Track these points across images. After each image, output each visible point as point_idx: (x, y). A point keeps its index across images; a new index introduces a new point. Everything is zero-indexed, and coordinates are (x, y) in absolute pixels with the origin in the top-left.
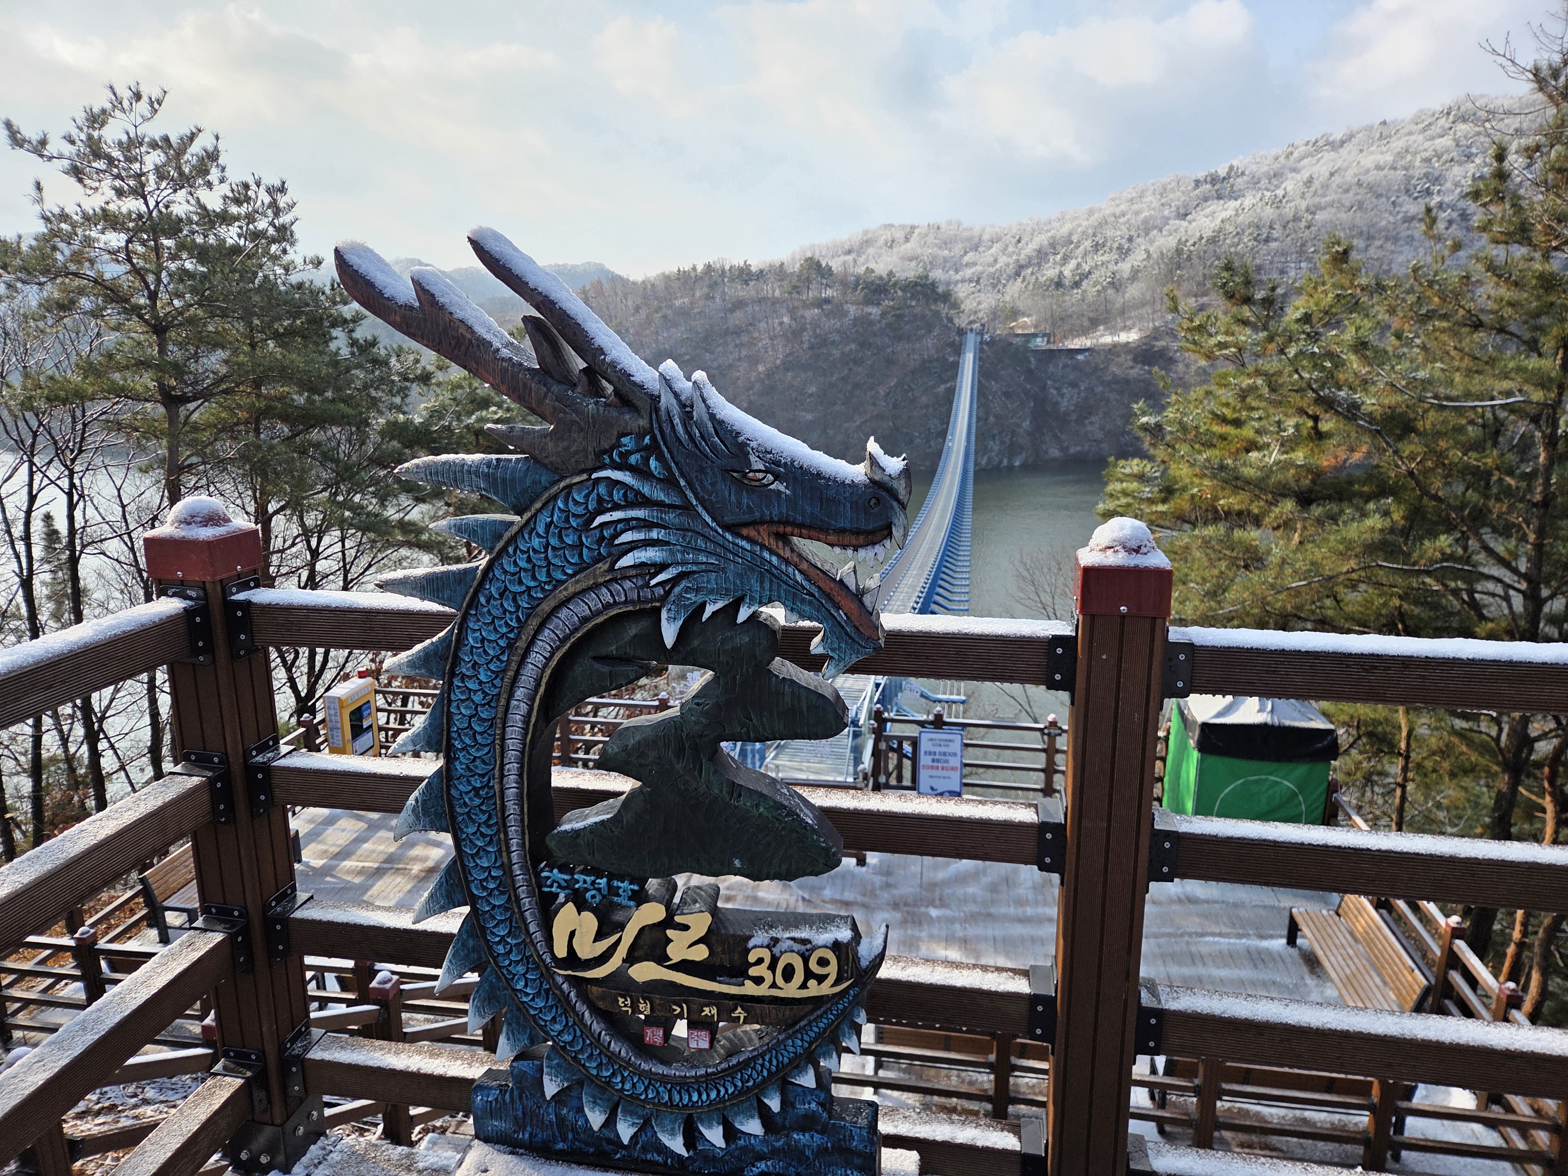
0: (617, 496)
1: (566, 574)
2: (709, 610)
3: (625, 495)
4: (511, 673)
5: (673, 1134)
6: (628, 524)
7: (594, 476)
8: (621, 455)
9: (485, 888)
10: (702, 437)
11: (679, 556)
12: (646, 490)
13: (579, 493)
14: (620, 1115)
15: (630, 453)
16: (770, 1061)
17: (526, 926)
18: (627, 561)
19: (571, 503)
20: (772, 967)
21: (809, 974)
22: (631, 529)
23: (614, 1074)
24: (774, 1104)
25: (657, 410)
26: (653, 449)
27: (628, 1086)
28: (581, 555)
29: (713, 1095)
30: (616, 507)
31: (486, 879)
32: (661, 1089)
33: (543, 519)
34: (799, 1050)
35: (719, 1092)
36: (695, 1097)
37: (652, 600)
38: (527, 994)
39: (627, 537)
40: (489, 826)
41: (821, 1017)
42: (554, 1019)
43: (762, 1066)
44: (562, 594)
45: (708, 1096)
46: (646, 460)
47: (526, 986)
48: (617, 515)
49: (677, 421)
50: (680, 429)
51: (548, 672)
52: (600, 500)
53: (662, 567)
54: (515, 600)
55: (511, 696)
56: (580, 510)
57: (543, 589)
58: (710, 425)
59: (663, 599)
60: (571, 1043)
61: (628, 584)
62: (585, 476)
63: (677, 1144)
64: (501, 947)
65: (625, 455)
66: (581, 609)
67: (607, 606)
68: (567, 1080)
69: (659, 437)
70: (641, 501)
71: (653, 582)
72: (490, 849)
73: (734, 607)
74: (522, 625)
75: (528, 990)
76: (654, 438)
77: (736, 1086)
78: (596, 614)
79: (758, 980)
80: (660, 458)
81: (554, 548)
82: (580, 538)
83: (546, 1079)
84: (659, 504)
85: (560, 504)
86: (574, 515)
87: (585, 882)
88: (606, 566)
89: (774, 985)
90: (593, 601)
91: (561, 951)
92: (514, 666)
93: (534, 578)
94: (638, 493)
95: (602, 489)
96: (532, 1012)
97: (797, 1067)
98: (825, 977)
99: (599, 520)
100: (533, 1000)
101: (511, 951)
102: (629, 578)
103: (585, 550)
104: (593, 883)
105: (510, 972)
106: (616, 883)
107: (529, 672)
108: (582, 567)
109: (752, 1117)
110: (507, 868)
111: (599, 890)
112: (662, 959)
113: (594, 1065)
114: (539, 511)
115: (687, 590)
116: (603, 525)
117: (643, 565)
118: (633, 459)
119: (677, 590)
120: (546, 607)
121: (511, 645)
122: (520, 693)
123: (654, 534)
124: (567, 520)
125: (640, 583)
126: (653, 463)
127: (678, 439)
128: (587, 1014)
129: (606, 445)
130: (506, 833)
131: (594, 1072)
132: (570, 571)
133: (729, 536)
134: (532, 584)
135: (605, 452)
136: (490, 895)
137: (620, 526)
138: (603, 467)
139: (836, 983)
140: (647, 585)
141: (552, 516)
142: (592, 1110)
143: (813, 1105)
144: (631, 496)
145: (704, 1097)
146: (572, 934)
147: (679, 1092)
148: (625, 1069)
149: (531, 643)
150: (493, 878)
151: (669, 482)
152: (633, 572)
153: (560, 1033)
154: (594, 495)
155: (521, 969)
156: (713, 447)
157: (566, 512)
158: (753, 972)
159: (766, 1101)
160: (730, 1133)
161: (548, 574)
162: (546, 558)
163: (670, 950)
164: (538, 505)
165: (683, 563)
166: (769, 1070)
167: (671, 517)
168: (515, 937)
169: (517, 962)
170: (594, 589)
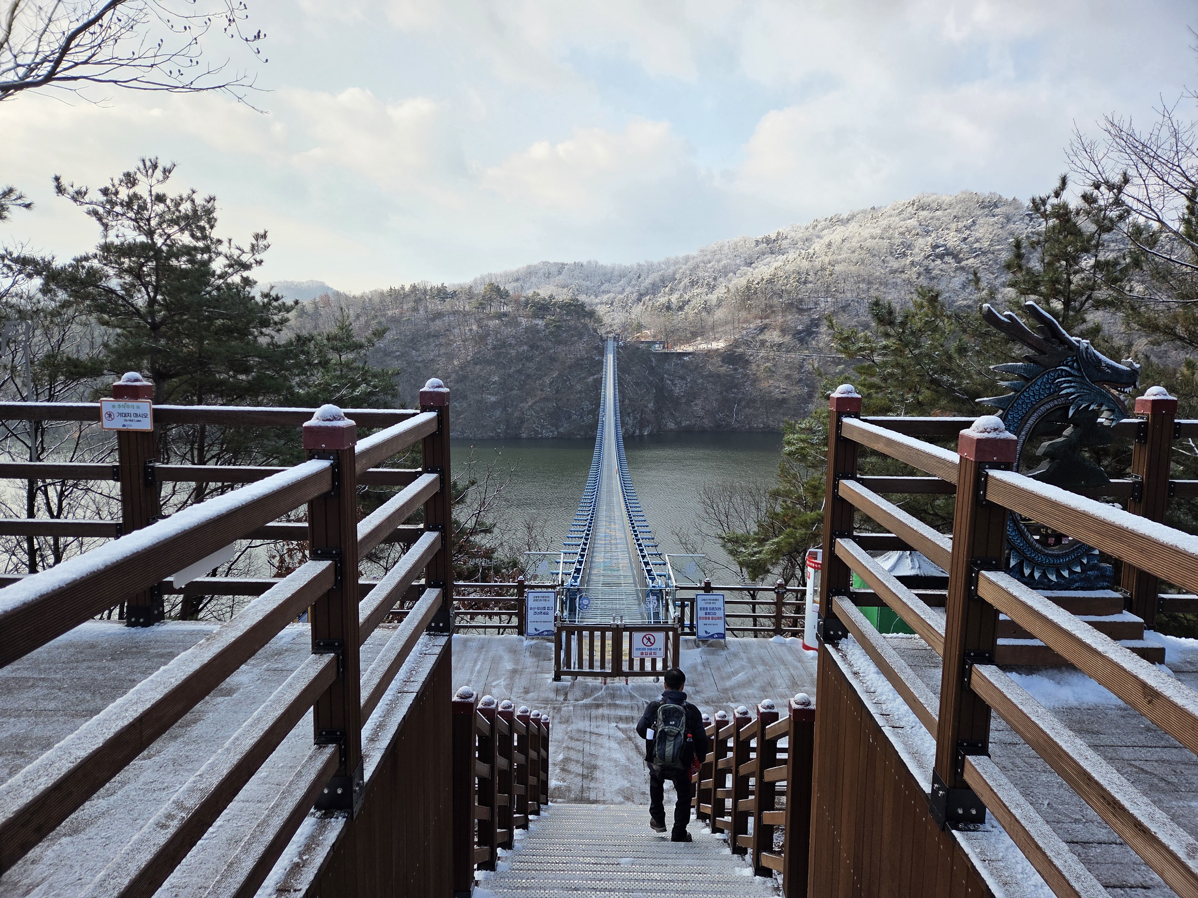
0: (1063, 373)
2: (1083, 406)
4: (1021, 427)
5: (1052, 575)
6: (1065, 382)
7: (1057, 368)
10: (1090, 357)
11: (1078, 391)
12: (1072, 372)
13: (1052, 373)
18: (1063, 392)
19: (1049, 376)
25: (1079, 350)
26: (1076, 361)
37: (1068, 404)
39: (1065, 385)
44: (1042, 402)
45: (1065, 560)
46: (1073, 364)
48: (1063, 379)
49: (1084, 353)
50: (1084, 355)
52: (1058, 375)
53: (1073, 394)
55: (1020, 433)
56: (1052, 378)
58: (1093, 356)
59: (1072, 404)
61: (1062, 399)
62: (1054, 368)
65: (1068, 363)
66: (1048, 407)
69: (1078, 357)
70: (1070, 375)
71: (1069, 398)
73: (1089, 406)
74: (1028, 412)
77: (1074, 556)
78: (1051, 408)
80: (1078, 364)
81: (1042, 389)
84: (1076, 376)
86: (1050, 379)
88: (1057, 394)
90: (1052, 404)
92: (1022, 425)
94: (1070, 373)
95: (1059, 372)
99: (1057, 381)
102: (1063, 397)
103: (1051, 389)
107: (1028, 426)
108: (1050, 394)
117: (1068, 393)
118: (1070, 364)
119: (1076, 400)
120: (1037, 406)
121: (1022, 419)
124: (1047, 381)
126: (1075, 365)
129: (1063, 360)
131: (1029, 556)
132: (1046, 396)
133: (1093, 385)
135: (1061, 362)
137: (1063, 382)
138: (1061, 366)
140: (1067, 399)
144: (1067, 374)
148: (1040, 553)
151: (1079, 370)
154: (1056, 374)
157: (1048, 379)
162: (1039, 392)
165: (1078, 393)
167: (1078, 379)
170: (1053, 400)
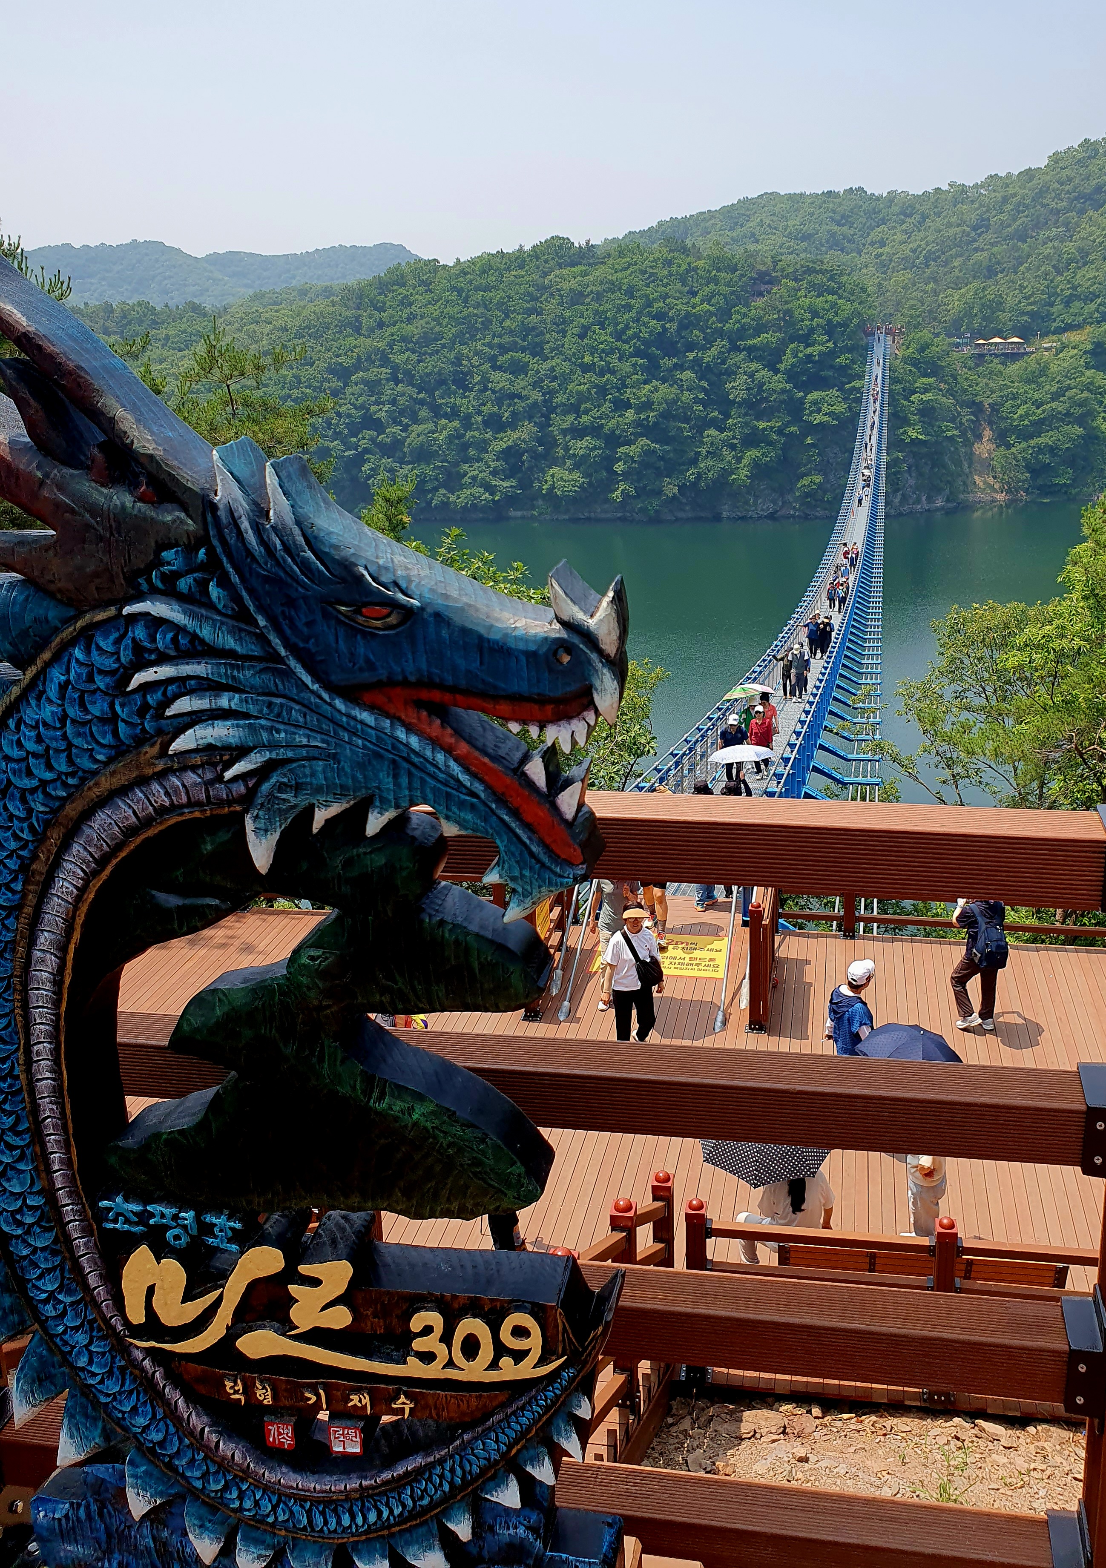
0: (163, 640)
1: (96, 761)
2: (321, 817)
3: (175, 640)
4: (28, 910)
6: (181, 685)
7: (126, 610)
8: (163, 577)
9: (19, 1224)
10: (287, 548)
11: (265, 736)
12: (206, 633)
13: (106, 637)
14: (239, 1545)
15: (176, 575)
16: (452, 1471)
17: (84, 1278)
18: (184, 742)
19: (95, 653)
20: (447, 1338)
21: (500, 1350)
22: (190, 692)
23: (226, 1488)
24: (463, 1529)
25: (214, 507)
27: (248, 1504)
28: (115, 733)
29: (372, 1517)
30: (162, 659)
31: (20, 1211)
32: (296, 1509)
33: (57, 675)
34: (495, 1456)
35: (380, 1513)
36: (346, 1521)
37: (230, 802)
38: (95, 1375)
39: (183, 705)
40: (18, 1134)
41: (523, 1408)
42: (134, 1409)
43: (441, 1477)
45: (365, 1519)
46: (203, 585)
47: (91, 1362)
48: (165, 671)
49: (245, 525)
50: (251, 537)
51: (84, 908)
52: (137, 648)
54: (23, 800)
55: (32, 942)
56: (110, 663)
57: (65, 785)
58: (296, 531)
60: (162, 1444)
61: (191, 778)
62: (112, 611)
64: (49, 1307)
65: (171, 579)
67: (162, 811)
68: (161, 1494)
69: (219, 550)
70: (201, 650)
71: (228, 775)
72: (21, 1166)
73: (359, 813)
74: (40, 838)
75: (94, 1369)
76: (211, 552)
77: (404, 1506)
79: (428, 1357)
81: (73, 721)
82: (112, 706)
83: (130, 1493)
85: (78, 653)
86: (100, 672)
87: (163, 1216)
88: (156, 749)
89: (450, 1364)
90: (141, 802)
91: (137, 1316)
92: (32, 899)
93: (49, 767)
94: (194, 637)
95: (139, 632)
96: (103, 1400)
97: (493, 1478)
98: (526, 1353)
99: (139, 678)
100: (102, 1382)
101: (64, 1314)
102: (194, 768)
103: (121, 725)
104: (175, 1217)
105: (66, 1343)
106: (210, 1218)
108: (119, 751)
109: (431, 1548)
110: (49, 1193)
111: (185, 1227)
112: (285, 1325)
113: (198, 1474)
114: (48, 664)
115: (282, 787)
116: (146, 687)
117: (210, 747)
118: (183, 584)
119: (266, 787)
122: (44, 939)
123: (224, 701)
124: (90, 679)
125: (209, 776)
126: (214, 591)
127: (249, 553)
128: (181, 1403)
129: (139, 563)
130: (43, 1145)
131: (199, 1484)
132: (100, 757)
133: (339, 703)
134: (49, 776)
135: (139, 573)
136: (28, 1232)
137: (172, 689)
138: (139, 597)
139: (542, 1361)
140: (220, 778)
141: (68, 671)
142: (199, 1536)
143: (521, 1531)
144: (183, 641)
145: (360, 1520)
146: (151, 1290)
147: (323, 1513)
148: (243, 1480)
149: (54, 865)
150: (30, 1208)
151: (242, 621)
152: (198, 759)
153: (146, 1428)
154: (127, 641)
155: (81, 1338)
156: (305, 566)
157: (89, 666)
158: (418, 1344)
159: (451, 1526)
161: (70, 761)
162: (65, 737)
163: (294, 1313)
164: (46, 655)
165: (272, 746)
166: (451, 1483)
168: (70, 1292)
169: (76, 1329)
170: (143, 781)
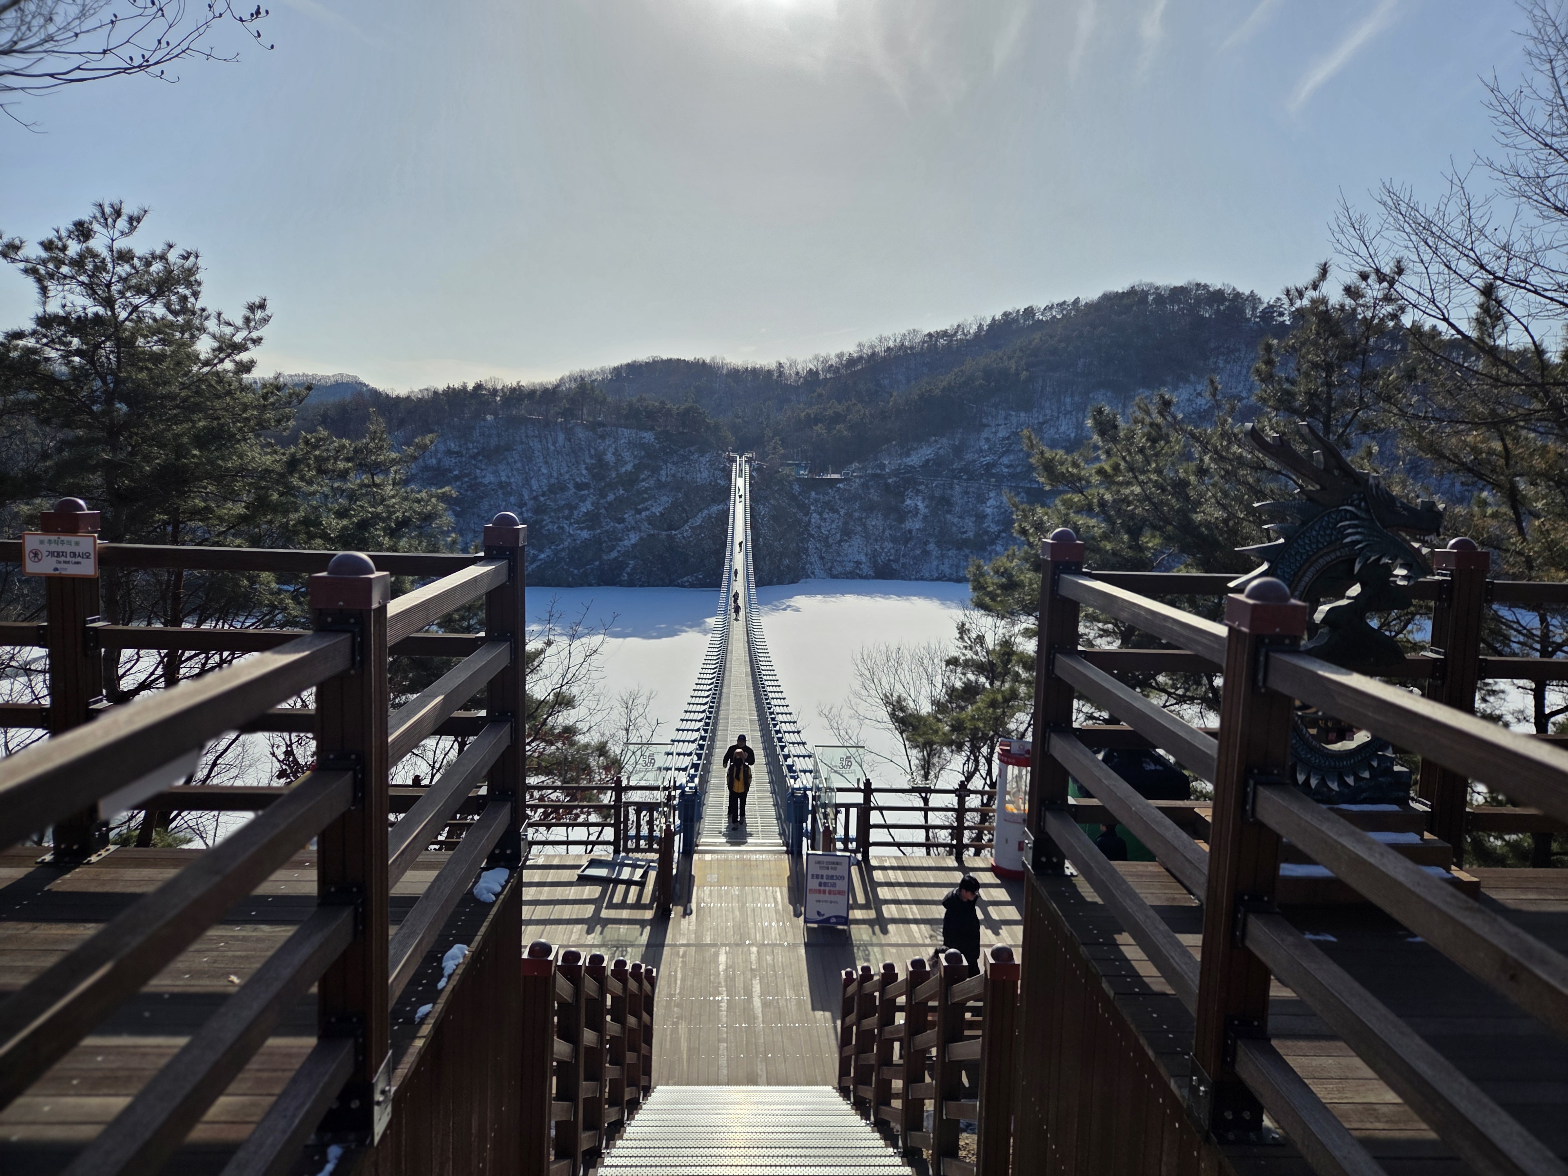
4: (1294, 585)
5: (1333, 782)
7: (1340, 508)
8: (1353, 500)
11: (1366, 538)
12: (1359, 514)
13: (1334, 515)
14: (1312, 775)
18: (1348, 540)
19: (1329, 518)
22: (1351, 528)
23: (1312, 757)
24: (1375, 764)
26: (1364, 499)
27: (1318, 761)
28: (1330, 538)
30: (1347, 520)
32: (1331, 761)
35: (1355, 760)
36: (1345, 763)
37: (1353, 555)
39: (1350, 531)
45: (1350, 762)
46: (1360, 503)
48: (1347, 523)
49: (1373, 489)
50: (1374, 491)
51: (1310, 584)
52: (1341, 517)
54: (1301, 556)
56: (1333, 521)
57: (1313, 552)
58: (1385, 489)
61: (1346, 549)
62: (1335, 508)
63: (1335, 786)
67: (1338, 557)
69: (1366, 494)
70: (1356, 518)
71: (1355, 549)
74: (1301, 566)
76: (1364, 495)
78: (1332, 560)
81: (1321, 535)
82: (1331, 531)
84: (1363, 519)
86: (1330, 523)
88: (1339, 542)
90: (1333, 556)
92: (1296, 582)
93: (1310, 547)
94: (1355, 515)
99: (1340, 525)
102: (1346, 547)
103: (1332, 536)
108: (1330, 543)
114: (1316, 521)
117: (1353, 542)
118: (1356, 502)
119: (1363, 551)
120: (1314, 558)
121: (1295, 574)
123: (1359, 530)
125: (1350, 549)
126: (1363, 504)
127: (1373, 495)
129: (1347, 497)
132: (1325, 545)
133: (1385, 531)
135: (1347, 499)
137: (1347, 527)
138: (1344, 505)
142: (1301, 774)
144: (1352, 516)
149: (1305, 573)
152: (1348, 545)
154: (1339, 515)
156: (1384, 497)
157: (1328, 522)
159: (1372, 763)
160: (1358, 779)
165: (1366, 541)
167: (1366, 524)
170: (1334, 551)
